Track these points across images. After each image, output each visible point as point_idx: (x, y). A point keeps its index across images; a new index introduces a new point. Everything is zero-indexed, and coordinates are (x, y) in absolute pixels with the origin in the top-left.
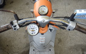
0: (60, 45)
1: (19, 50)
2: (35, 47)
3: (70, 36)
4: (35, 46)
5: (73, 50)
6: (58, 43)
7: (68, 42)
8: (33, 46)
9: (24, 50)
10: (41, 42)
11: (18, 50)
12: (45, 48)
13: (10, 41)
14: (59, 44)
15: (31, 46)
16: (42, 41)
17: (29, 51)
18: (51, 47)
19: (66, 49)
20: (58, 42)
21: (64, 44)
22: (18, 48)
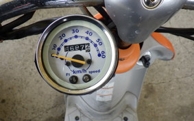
0: (150, 103)
1: (34, 115)
2: (80, 110)
3: (178, 79)
4: (80, 107)
5: (189, 117)
6: (146, 97)
7: (172, 95)
8: (75, 106)
9: (50, 114)
10: (102, 96)
11: (33, 113)
12: (110, 114)
13: (12, 88)
14: (147, 100)
15: (69, 105)
16: (105, 94)
17: (64, 118)
18: (128, 109)
19: (167, 113)
20: (145, 93)
21: (160, 100)
22: (33, 107)
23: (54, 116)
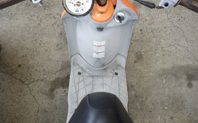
0: (139, 66)
1: (45, 76)
3: (163, 48)
5: (169, 77)
6: (135, 62)
7: (157, 60)
8: (78, 65)
9: (58, 75)
10: (97, 53)
13: (26, 56)
14: (137, 64)
15: (73, 64)
17: (69, 78)
19: (151, 74)
20: (135, 59)
21: (147, 64)
22: (44, 71)
23: (61, 76)
